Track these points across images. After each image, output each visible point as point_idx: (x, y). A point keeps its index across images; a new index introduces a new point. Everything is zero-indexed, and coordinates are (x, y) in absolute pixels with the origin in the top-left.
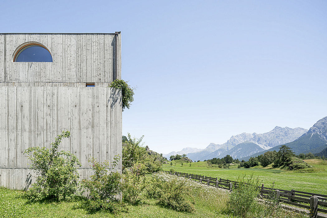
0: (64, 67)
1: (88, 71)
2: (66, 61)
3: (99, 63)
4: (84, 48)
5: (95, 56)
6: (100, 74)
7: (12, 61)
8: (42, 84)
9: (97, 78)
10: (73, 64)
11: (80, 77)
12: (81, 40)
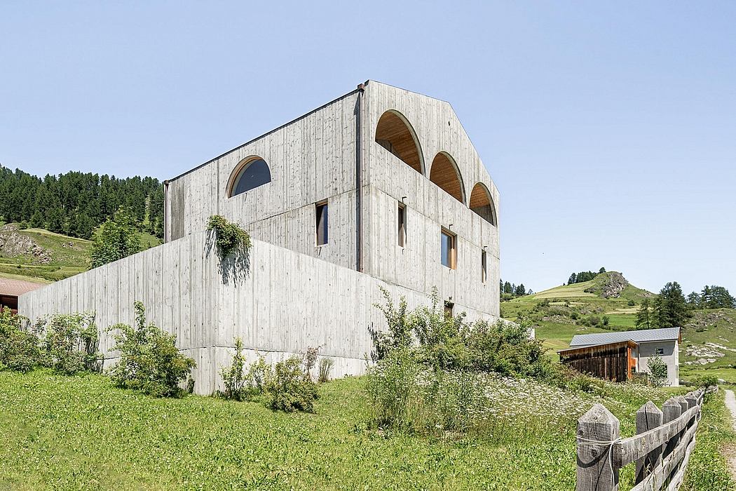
0: (285, 184)
1: (318, 181)
2: (288, 172)
3: (334, 158)
4: (312, 138)
5: (327, 149)
6: (336, 179)
7: (227, 198)
8: (258, 224)
9: (331, 188)
10: (297, 175)
11: (307, 194)
12: (309, 126)
